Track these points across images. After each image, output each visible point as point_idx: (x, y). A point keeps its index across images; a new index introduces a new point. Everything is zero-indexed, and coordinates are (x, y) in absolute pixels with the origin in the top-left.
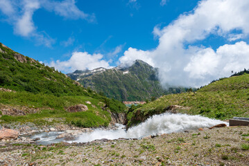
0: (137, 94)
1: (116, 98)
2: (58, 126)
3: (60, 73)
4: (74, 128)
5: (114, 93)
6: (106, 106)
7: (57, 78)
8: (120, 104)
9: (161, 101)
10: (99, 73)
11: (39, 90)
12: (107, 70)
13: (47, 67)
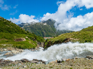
0: (50, 34)
1: (41, 35)
2: (9, 48)
3: (14, 24)
4: (17, 49)
5: (39, 34)
6: (35, 39)
7: (12, 26)
8: (42, 38)
10: (33, 24)
11: (3, 31)
12: (36, 23)
13: (8, 21)
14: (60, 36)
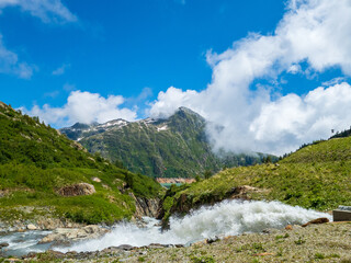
0: (180, 165)
1: (145, 171)
2: (43, 220)
3: (49, 128)
4: (70, 225)
5: (141, 164)
6: (127, 187)
7: (42, 135)
8: (150, 183)
9: (222, 179)
10: (115, 129)
11: (9, 157)
12: (129, 124)
13: (26, 117)
14: (217, 179)
